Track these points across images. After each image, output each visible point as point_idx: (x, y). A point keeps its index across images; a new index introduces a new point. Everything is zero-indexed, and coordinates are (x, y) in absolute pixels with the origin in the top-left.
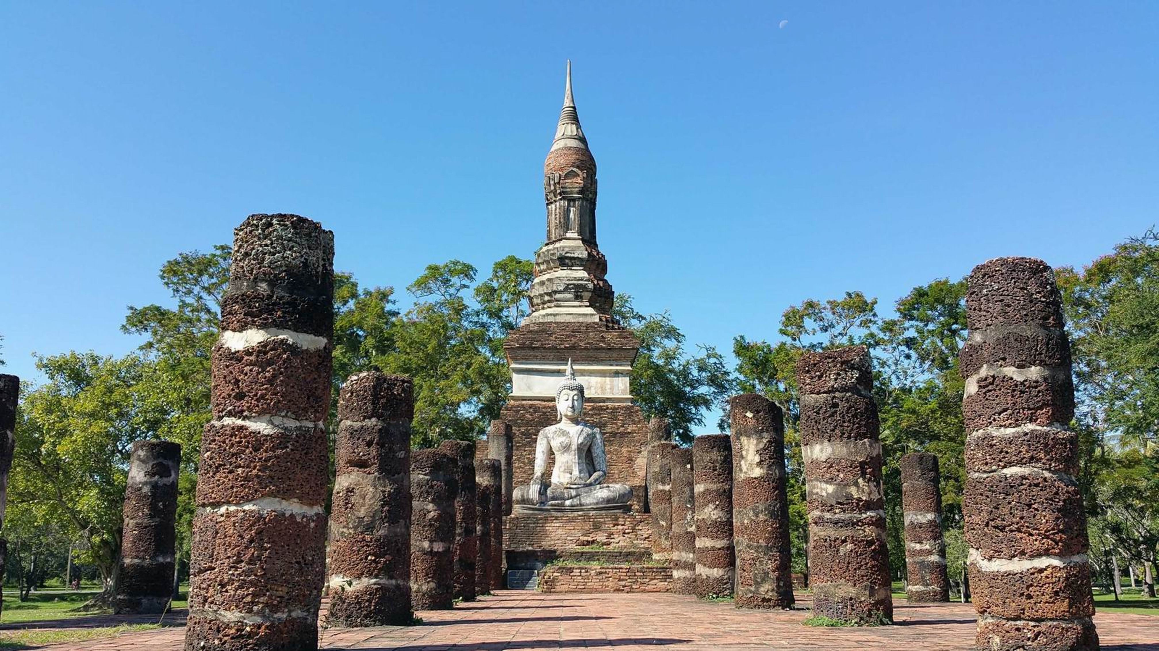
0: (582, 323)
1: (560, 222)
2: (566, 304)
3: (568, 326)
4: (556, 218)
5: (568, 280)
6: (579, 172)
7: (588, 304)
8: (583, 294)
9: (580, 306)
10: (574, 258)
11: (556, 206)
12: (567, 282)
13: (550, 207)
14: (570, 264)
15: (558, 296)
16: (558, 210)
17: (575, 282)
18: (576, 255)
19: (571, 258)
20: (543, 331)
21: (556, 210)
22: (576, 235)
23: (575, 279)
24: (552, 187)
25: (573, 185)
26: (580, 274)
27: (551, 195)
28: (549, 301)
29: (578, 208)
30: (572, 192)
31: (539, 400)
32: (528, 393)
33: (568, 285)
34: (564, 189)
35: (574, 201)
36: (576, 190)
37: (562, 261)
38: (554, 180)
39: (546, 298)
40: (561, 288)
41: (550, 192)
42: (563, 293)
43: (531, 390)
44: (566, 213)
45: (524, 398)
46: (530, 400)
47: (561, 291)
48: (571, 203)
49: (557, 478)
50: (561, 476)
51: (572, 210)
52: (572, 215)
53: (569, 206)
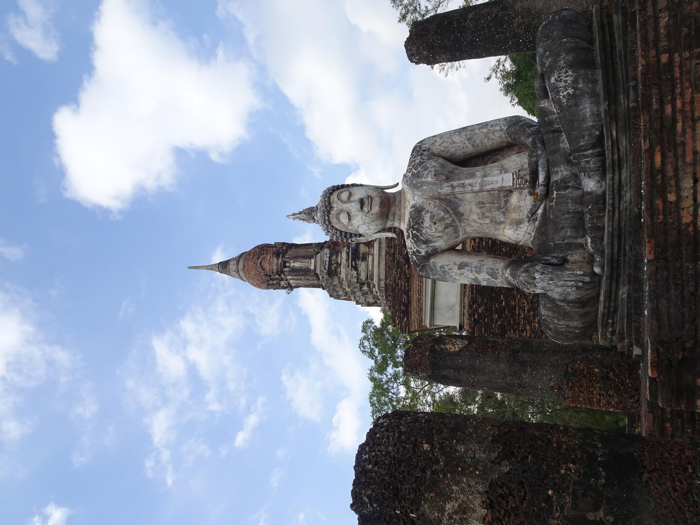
0: (386, 252)
1: (302, 275)
2: (370, 268)
3: (389, 267)
4: (300, 279)
5: (348, 267)
6: (261, 257)
8: (361, 252)
9: (373, 255)
10: (330, 260)
11: (290, 279)
12: (350, 267)
13: (293, 285)
14: (335, 265)
15: (363, 277)
16: (294, 277)
17: (350, 260)
18: (327, 259)
19: (330, 264)
20: (393, 291)
21: (293, 279)
22: (313, 260)
23: (347, 260)
24: (275, 282)
25: (272, 264)
26: (344, 255)
27: (282, 283)
28: (369, 286)
29: (291, 259)
30: (277, 264)
31: (464, 297)
32: (457, 308)
33: (352, 266)
34: (275, 271)
35: (285, 262)
36: (275, 259)
37: (332, 272)
38: (268, 281)
39: (365, 288)
40: (355, 273)
41: (279, 284)
42: (359, 272)
43: (454, 306)
44: (294, 271)
45: (462, 315)
46: (464, 307)
47: (357, 274)
48: (287, 264)
49: (522, 226)
50: (517, 217)
51: (292, 265)
52: (297, 265)
53: (289, 267)
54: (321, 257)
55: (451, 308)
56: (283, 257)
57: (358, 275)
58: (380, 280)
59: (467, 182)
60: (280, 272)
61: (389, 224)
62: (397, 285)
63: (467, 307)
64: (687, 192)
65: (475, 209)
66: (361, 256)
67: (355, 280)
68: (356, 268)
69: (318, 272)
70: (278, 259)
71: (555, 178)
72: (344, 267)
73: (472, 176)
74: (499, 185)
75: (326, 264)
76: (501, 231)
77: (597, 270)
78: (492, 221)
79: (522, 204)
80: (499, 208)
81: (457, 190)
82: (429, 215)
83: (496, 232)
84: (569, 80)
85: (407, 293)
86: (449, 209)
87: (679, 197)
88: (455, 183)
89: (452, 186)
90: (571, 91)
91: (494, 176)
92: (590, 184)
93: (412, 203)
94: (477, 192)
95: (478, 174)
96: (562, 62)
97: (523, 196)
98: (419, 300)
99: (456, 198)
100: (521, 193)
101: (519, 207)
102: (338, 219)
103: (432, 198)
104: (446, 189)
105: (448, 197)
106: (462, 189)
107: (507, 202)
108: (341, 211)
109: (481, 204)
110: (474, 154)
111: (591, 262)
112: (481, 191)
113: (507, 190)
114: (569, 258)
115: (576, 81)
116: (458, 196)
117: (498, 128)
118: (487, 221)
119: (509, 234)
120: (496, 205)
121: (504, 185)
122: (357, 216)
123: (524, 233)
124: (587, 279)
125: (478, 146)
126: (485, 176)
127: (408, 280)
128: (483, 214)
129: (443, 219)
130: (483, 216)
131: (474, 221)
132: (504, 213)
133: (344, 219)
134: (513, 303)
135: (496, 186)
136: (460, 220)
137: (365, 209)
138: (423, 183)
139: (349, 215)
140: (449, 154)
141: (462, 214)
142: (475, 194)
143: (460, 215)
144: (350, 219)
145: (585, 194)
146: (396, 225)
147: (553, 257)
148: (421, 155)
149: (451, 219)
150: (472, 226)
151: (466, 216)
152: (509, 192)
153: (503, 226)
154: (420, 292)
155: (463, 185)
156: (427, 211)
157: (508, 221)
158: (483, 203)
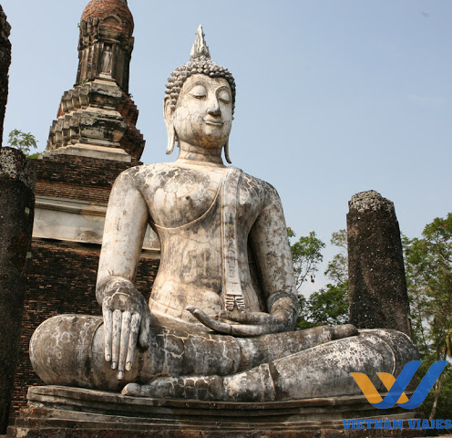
1: (93, 63)
2: (94, 141)
4: (89, 60)
5: (99, 116)
6: (120, 20)
7: (119, 144)
8: (114, 133)
9: (110, 146)
10: (108, 97)
11: (90, 49)
13: (83, 52)
14: (102, 102)
15: (86, 132)
16: (92, 53)
17: (106, 120)
18: (109, 94)
19: (103, 96)
20: (67, 164)
21: (90, 52)
22: (110, 77)
23: (107, 116)
24: (89, 30)
25: (112, 30)
26: (112, 113)
27: (87, 39)
28: (73, 137)
29: (114, 53)
30: (109, 36)
33: (99, 121)
34: (102, 32)
35: (111, 45)
36: (115, 35)
37: (93, 98)
38: (91, 23)
39: (71, 133)
40: (91, 123)
41: (86, 36)
42: (91, 128)
44: (101, 55)
47: (90, 126)
48: (108, 48)
49: (177, 303)
50: (188, 297)
51: (107, 53)
52: (107, 59)
53: (105, 49)
54: (113, 87)
56: (117, 44)
57: (88, 127)
58: (80, 150)
59: (235, 242)
60: (100, 38)
61: (185, 146)
62: (73, 169)
65: (201, 248)
66: (110, 132)
67: (83, 122)
68: (97, 124)
69: (96, 81)
70: (115, 38)
72: (99, 111)
73: (240, 249)
75: (104, 91)
76: (170, 277)
78: (185, 267)
79: (204, 303)
80: (200, 276)
81: (226, 228)
83: (169, 271)
85: (63, 180)
86: (204, 215)
89: (231, 223)
91: (239, 274)
94: (221, 252)
95: (241, 256)
97: (214, 306)
98: (53, 193)
99: (217, 226)
100: (217, 304)
101: (201, 300)
102: (197, 84)
103: (218, 198)
105: (218, 217)
106: (226, 234)
107: (208, 286)
108: (207, 89)
109: (207, 256)
110: (258, 254)
112: (223, 257)
113: (221, 287)
116: (219, 229)
118: (186, 261)
120: (205, 273)
121: (227, 284)
122: (201, 106)
123: (167, 304)
125: (268, 259)
126: (239, 263)
127: (76, 183)
128: (195, 257)
130: (192, 257)
131: (186, 246)
132: (194, 283)
133: (198, 90)
134: (41, 297)
135: (227, 275)
136: (188, 229)
137: (208, 117)
140: (262, 225)
141: (195, 232)
142: (219, 249)
143: (194, 229)
144: (196, 97)
146: (183, 154)
149: (191, 218)
150: (179, 243)
151: (193, 236)
152: (219, 290)
154: (62, 195)
155: (230, 237)
157: (184, 286)
158: (208, 258)
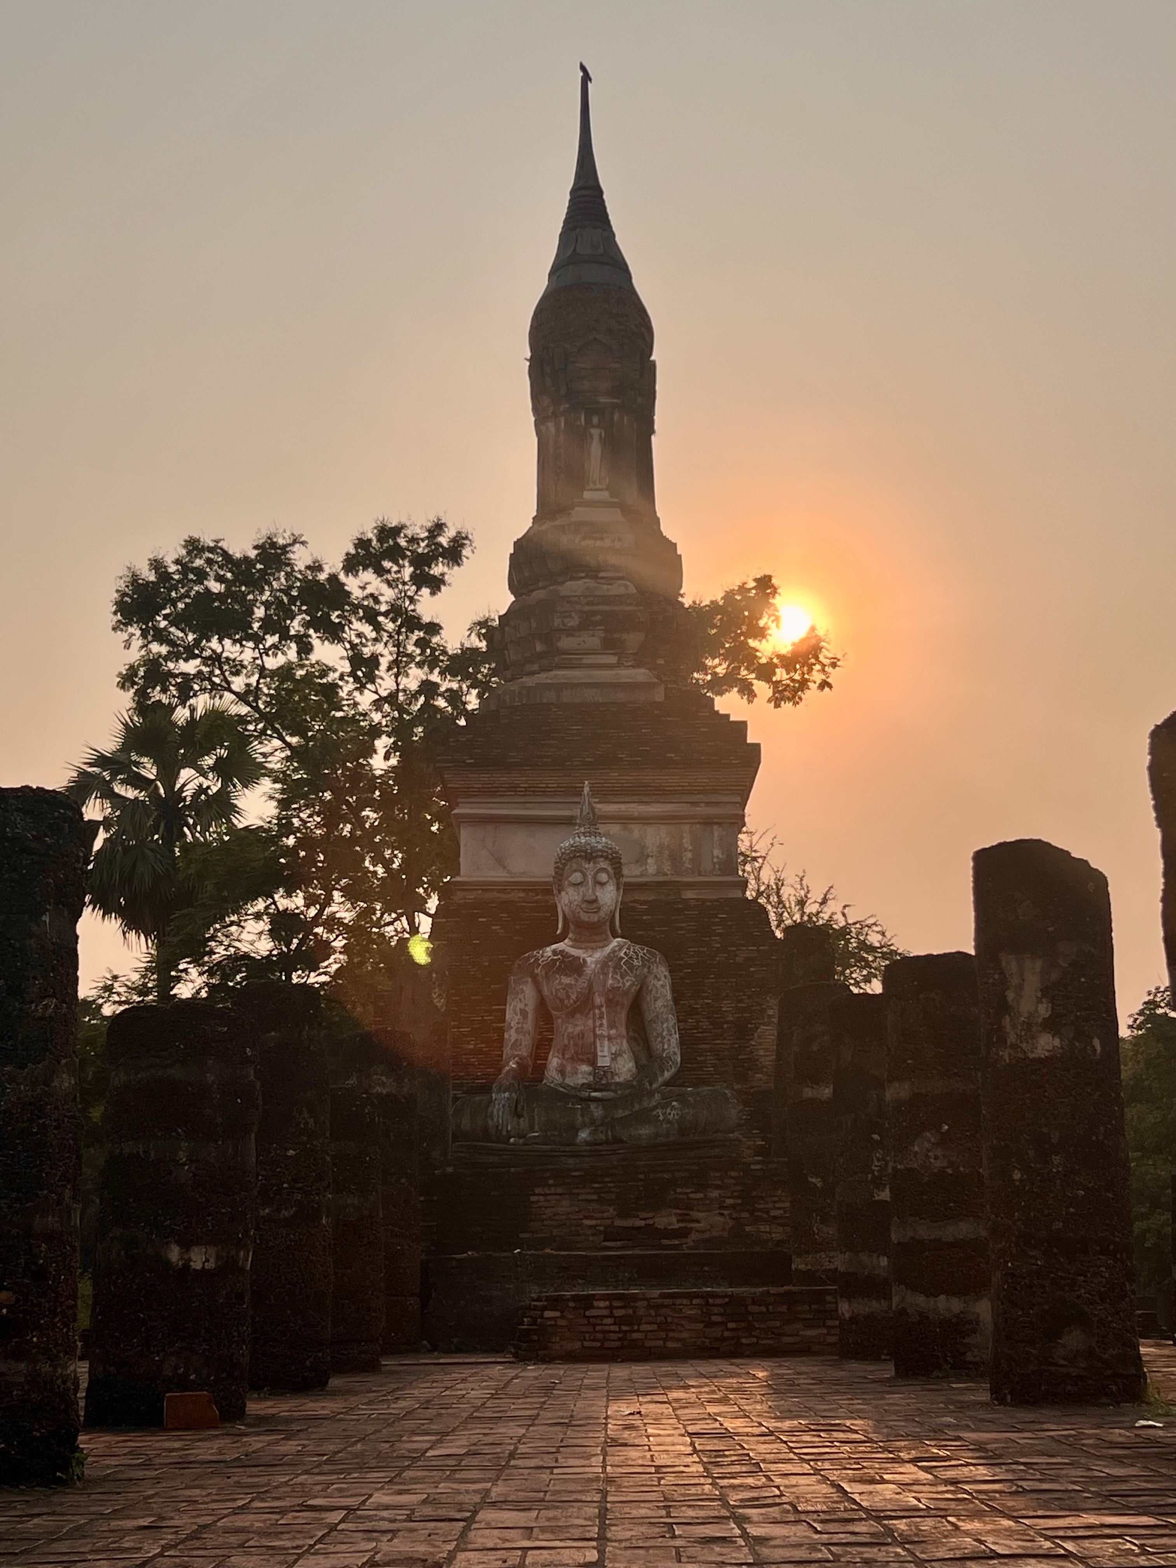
0: (625, 704)
2: (585, 659)
3: (589, 713)
5: (588, 602)
7: (638, 659)
8: (625, 636)
9: (618, 666)
12: (588, 608)
16: (562, 436)
24: (549, 381)
25: (597, 376)
27: (546, 401)
28: (543, 655)
30: (595, 393)
31: (524, 890)
32: (497, 875)
33: (589, 614)
34: (577, 385)
36: (607, 385)
38: (551, 364)
40: (573, 622)
41: (545, 393)
42: (577, 634)
43: (504, 867)
45: (486, 887)
46: (503, 891)
47: (572, 629)
48: (595, 420)
49: (560, 1075)
50: (567, 1071)
52: (595, 449)
53: (588, 424)
54: (614, 523)
55: (500, 861)
56: (615, 405)
57: (570, 632)
58: (559, 687)
59: (605, 1021)
60: (575, 400)
61: (572, 927)
62: (547, 735)
63: (503, 896)
64: (553, 1190)
65: (578, 1029)
66: (616, 636)
68: (585, 624)
69: (576, 513)
70: (608, 394)
71: (593, 1106)
72: (588, 589)
73: (612, 1026)
74: (599, 1054)
75: (595, 539)
76: (556, 1054)
77: (512, 1140)
78: (566, 1046)
79: (579, 1075)
80: (576, 1053)
81: (597, 1011)
82: (573, 982)
83: (556, 1049)
84: (671, 1117)
85: (530, 763)
86: (578, 1003)
87: (550, 1186)
88: (604, 1009)
89: (602, 1006)
90: (661, 1118)
91: (609, 1047)
92: (583, 1135)
93: (589, 960)
94: (594, 1031)
95: (613, 1032)
96: (687, 1111)
97: (586, 1076)
99: (590, 1010)
100: (590, 1074)
101: (576, 1073)
102: (575, 871)
103: (590, 986)
104: (598, 1000)
105: (590, 1002)
106: (598, 1016)
107: (583, 1061)
108: (584, 875)
109: (582, 1035)
111: (520, 1136)
112: (595, 1036)
113: (594, 1061)
114: (522, 1119)
115: (669, 1122)
116: (591, 1012)
117: (666, 1047)
118: (566, 1042)
119: (554, 1062)
120: (580, 1051)
121: (599, 1058)
122: (579, 894)
123: (553, 1076)
124: (504, 1133)
125: (650, 1026)
126: (610, 1039)
127: (557, 765)
128: (573, 1037)
129: (568, 997)
130: (570, 1037)
131: (566, 1028)
132: (572, 1058)
133: (577, 877)
135: (599, 1050)
136: (568, 1014)
137: (584, 906)
138: (606, 974)
139: (579, 884)
140: (644, 994)
141: (573, 1017)
142: (592, 1029)
143: (572, 1014)
144: (575, 884)
145: (578, 1130)
146: (571, 935)
147: (523, 1107)
148: (644, 965)
149: (569, 1005)
150: (562, 1025)
151: (571, 1020)
152: (592, 1062)
153: (561, 1056)
154: (532, 791)
155: (601, 1018)
156: (577, 980)
157: (564, 1062)
158: (583, 1038)
